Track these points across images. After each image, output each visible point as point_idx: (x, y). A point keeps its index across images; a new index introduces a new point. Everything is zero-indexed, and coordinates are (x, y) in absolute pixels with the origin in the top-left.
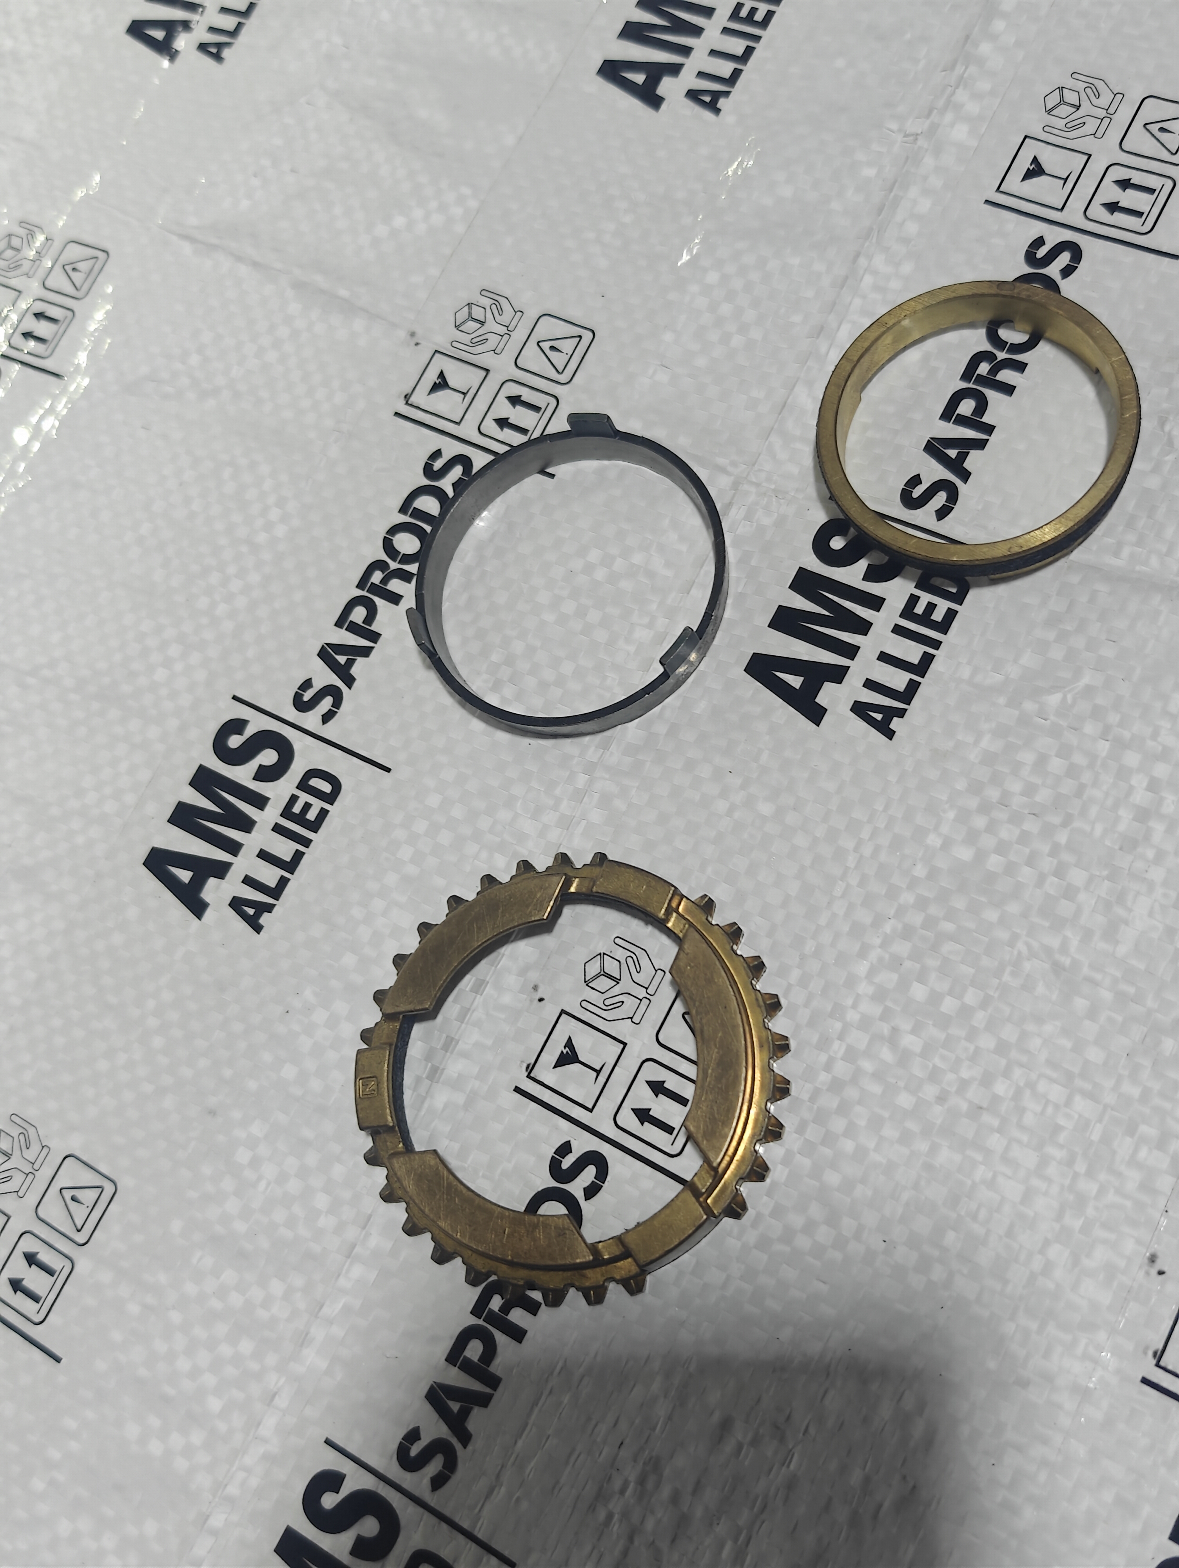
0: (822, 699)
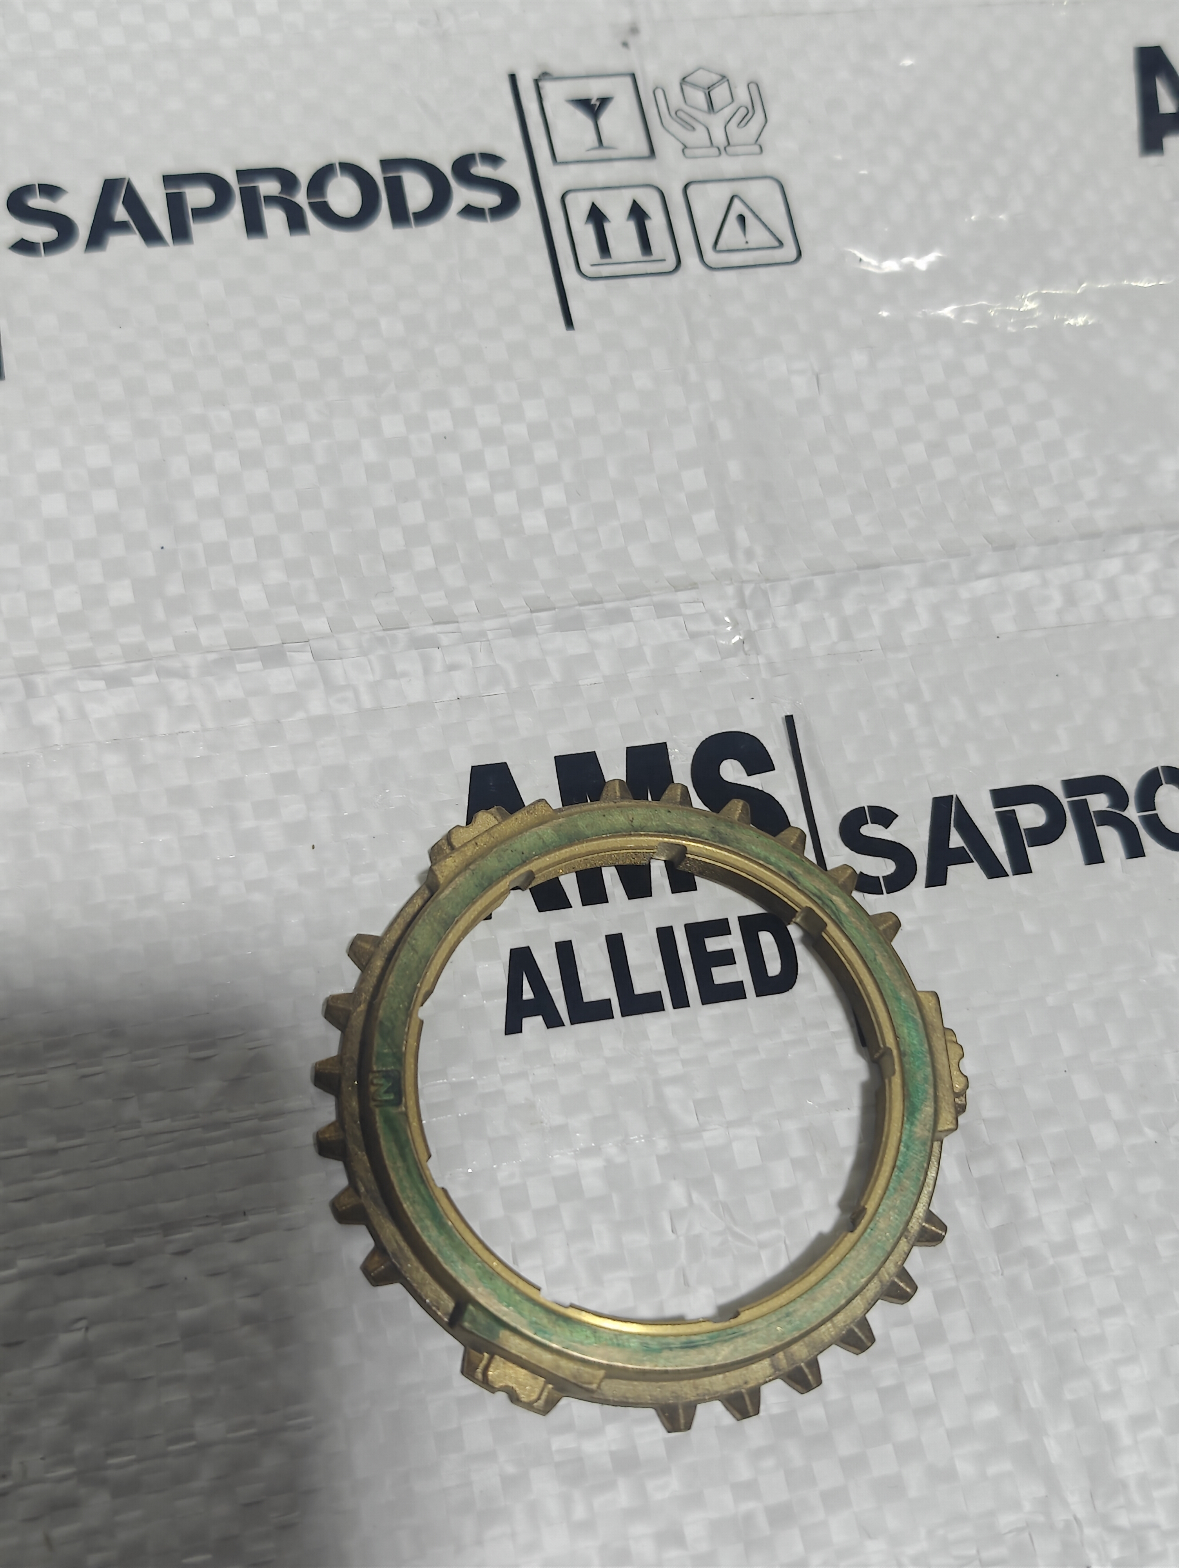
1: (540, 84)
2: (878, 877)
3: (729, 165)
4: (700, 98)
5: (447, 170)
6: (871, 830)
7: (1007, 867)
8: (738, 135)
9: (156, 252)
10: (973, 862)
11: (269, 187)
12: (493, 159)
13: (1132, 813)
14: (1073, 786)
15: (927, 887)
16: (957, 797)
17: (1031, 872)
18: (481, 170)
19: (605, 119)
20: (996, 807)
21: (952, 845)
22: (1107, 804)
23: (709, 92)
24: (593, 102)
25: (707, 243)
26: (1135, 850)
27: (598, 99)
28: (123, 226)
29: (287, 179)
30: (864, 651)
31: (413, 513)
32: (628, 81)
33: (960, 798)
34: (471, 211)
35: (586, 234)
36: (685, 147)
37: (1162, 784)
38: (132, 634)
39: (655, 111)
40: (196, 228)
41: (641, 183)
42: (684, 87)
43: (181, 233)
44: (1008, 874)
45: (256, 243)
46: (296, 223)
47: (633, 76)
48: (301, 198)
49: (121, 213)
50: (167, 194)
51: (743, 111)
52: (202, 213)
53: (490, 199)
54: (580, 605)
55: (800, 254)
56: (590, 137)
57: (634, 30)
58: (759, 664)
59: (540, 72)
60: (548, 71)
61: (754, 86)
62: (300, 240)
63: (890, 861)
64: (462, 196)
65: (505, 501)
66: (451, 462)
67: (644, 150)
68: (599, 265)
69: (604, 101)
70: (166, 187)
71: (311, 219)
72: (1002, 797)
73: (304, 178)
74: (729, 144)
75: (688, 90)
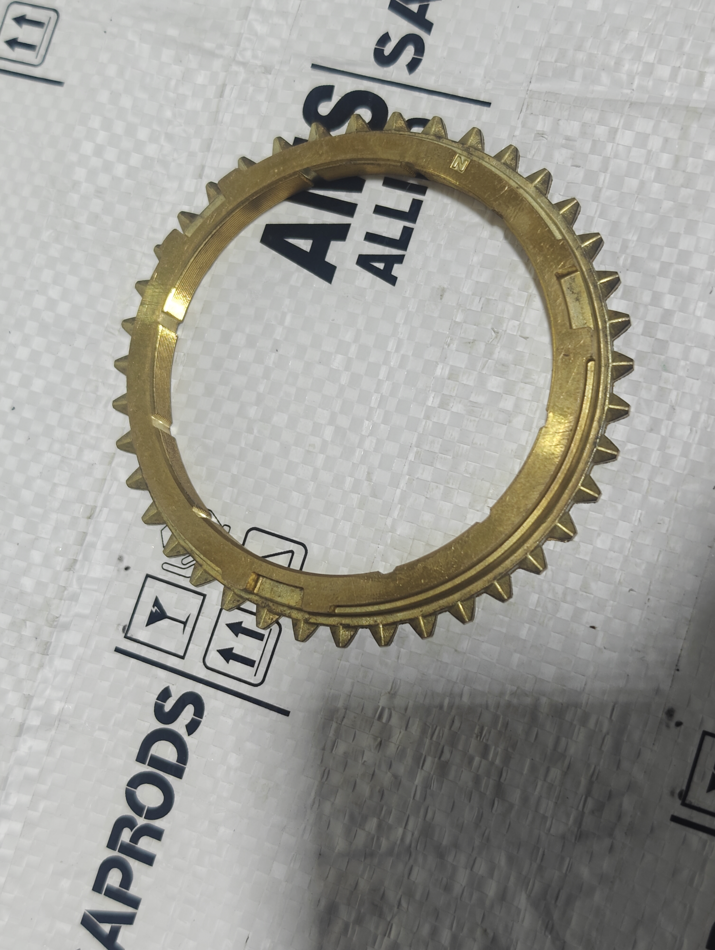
0: (331, 257)
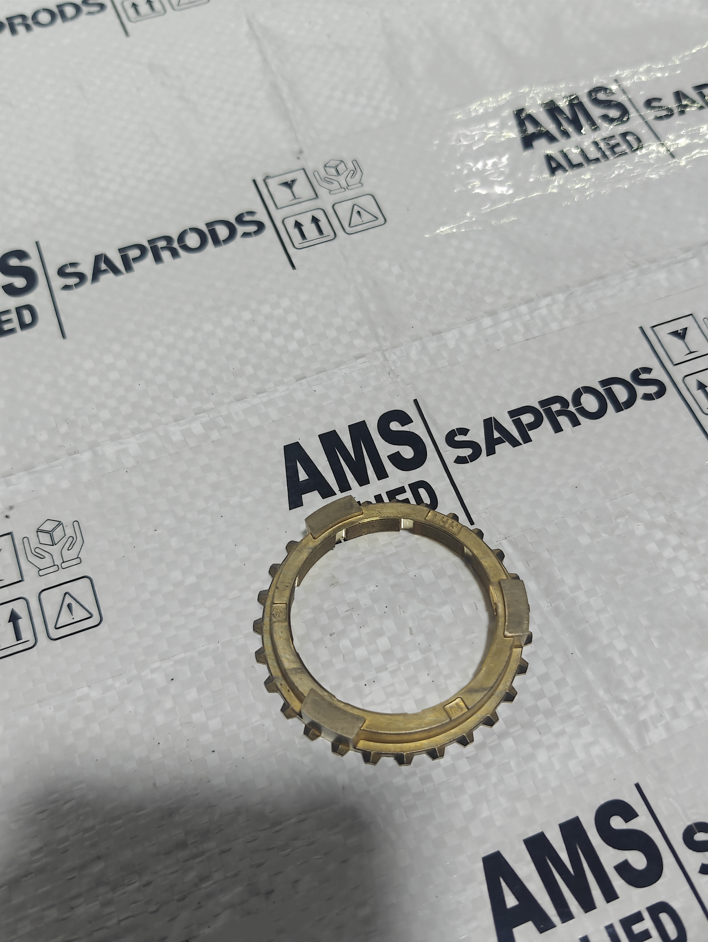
1: (266, 181)
2: (466, 457)
3: (349, 194)
4: (333, 171)
5: (233, 221)
6: (459, 438)
7: (521, 441)
8: (351, 181)
9: (120, 278)
10: (505, 442)
11: (162, 244)
12: (251, 213)
13: (572, 408)
14: (543, 403)
15: (487, 456)
16: (494, 417)
17: (531, 441)
18: (247, 218)
19: (295, 188)
20: (511, 418)
21: (495, 437)
22: (560, 407)
23: (336, 169)
24: (289, 183)
25: (346, 225)
26: (575, 423)
27: (291, 181)
28: (105, 271)
29: (168, 239)
30: (442, 368)
31: (242, 353)
32: (302, 171)
33: (495, 418)
34: (246, 235)
35: (295, 233)
36: (331, 191)
37: (583, 394)
38: (134, 424)
39: (315, 180)
40: (135, 266)
41: (314, 209)
42: (325, 168)
43: (128, 267)
44: (522, 443)
45: (160, 266)
46: (175, 254)
47: (304, 169)
48: (176, 245)
49: (103, 266)
50: (121, 256)
51: (352, 172)
52: (135, 259)
53: (253, 228)
54: (317, 374)
55: (385, 220)
56: (291, 197)
57: (301, 152)
58: (398, 382)
59: (265, 176)
60: (269, 175)
61: (355, 161)
62: (178, 261)
63: (469, 449)
64: (241, 229)
65: (279, 341)
66: (254, 331)
67: (314, 196)
68: (302, 243)
69: (293, 181)
70: (120, 253)
71: (181, 252)
72: (513, 414)
73: (175, 237)
74: (348, 186)
75: (327, 169)
